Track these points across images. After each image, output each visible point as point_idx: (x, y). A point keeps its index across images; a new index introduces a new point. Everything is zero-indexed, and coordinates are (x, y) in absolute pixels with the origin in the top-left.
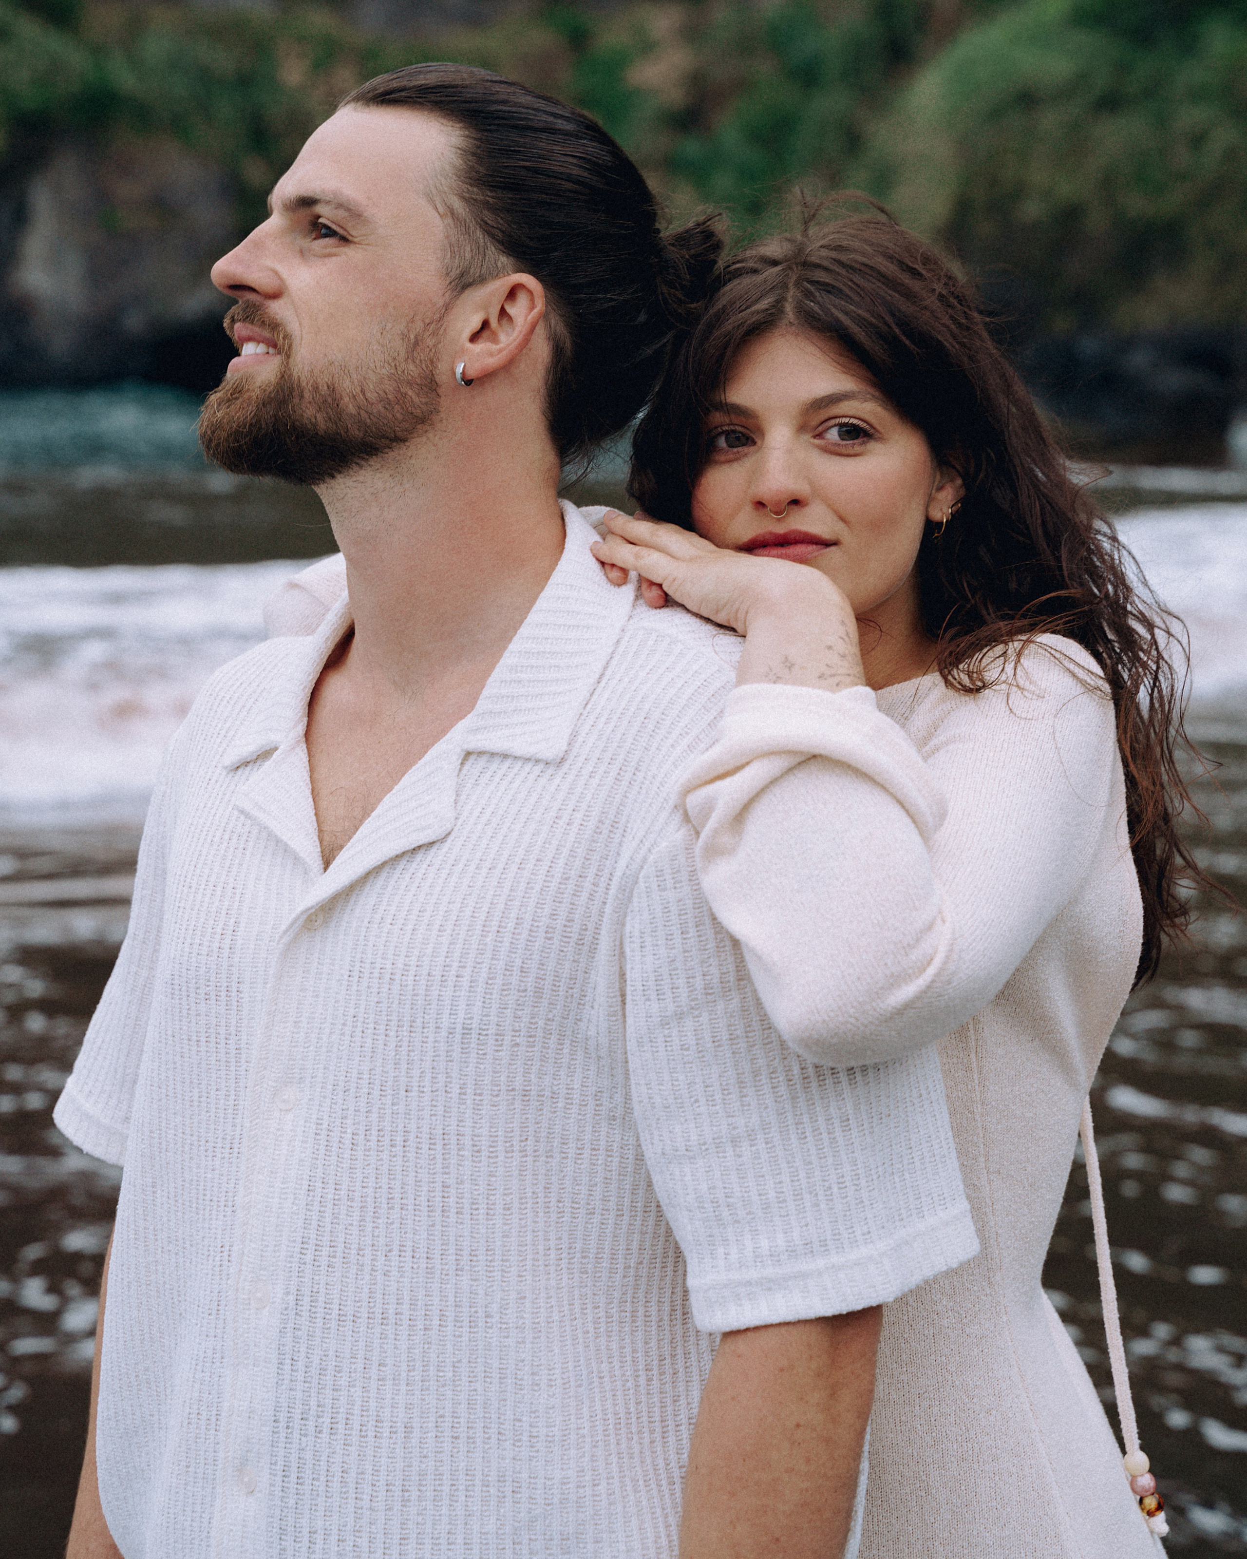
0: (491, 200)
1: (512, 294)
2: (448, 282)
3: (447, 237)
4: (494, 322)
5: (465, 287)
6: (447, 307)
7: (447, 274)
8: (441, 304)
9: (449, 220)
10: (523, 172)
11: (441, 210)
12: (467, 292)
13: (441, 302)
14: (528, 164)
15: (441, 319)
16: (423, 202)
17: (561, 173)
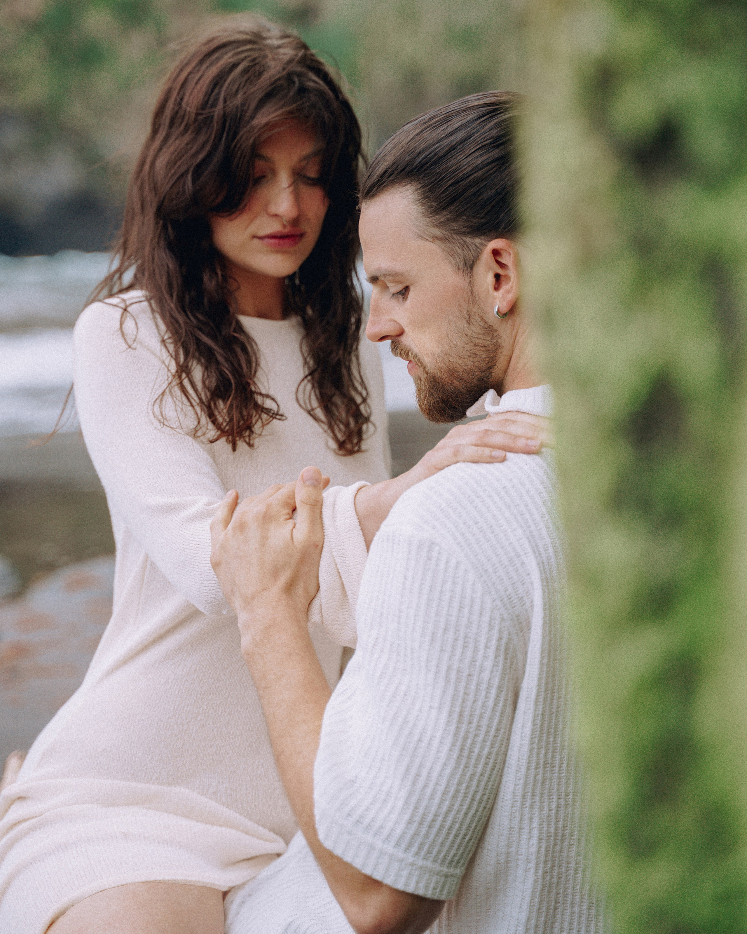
0: (448, 216)
1: (496, 253)
2: (462, 272)
3: (443, 250)
4: (500, 271)
5: (471, 267)
6: (471, 285)
7: (459, 268)
8: (467, 286)
9: (437, 242)
10: (452, 189)
11: (430, 240)
12: (475, 268)
13: (466, 285)
14: (451, 181)
15: (472, 293)
16: (421, 242)
17: (470, 171)
